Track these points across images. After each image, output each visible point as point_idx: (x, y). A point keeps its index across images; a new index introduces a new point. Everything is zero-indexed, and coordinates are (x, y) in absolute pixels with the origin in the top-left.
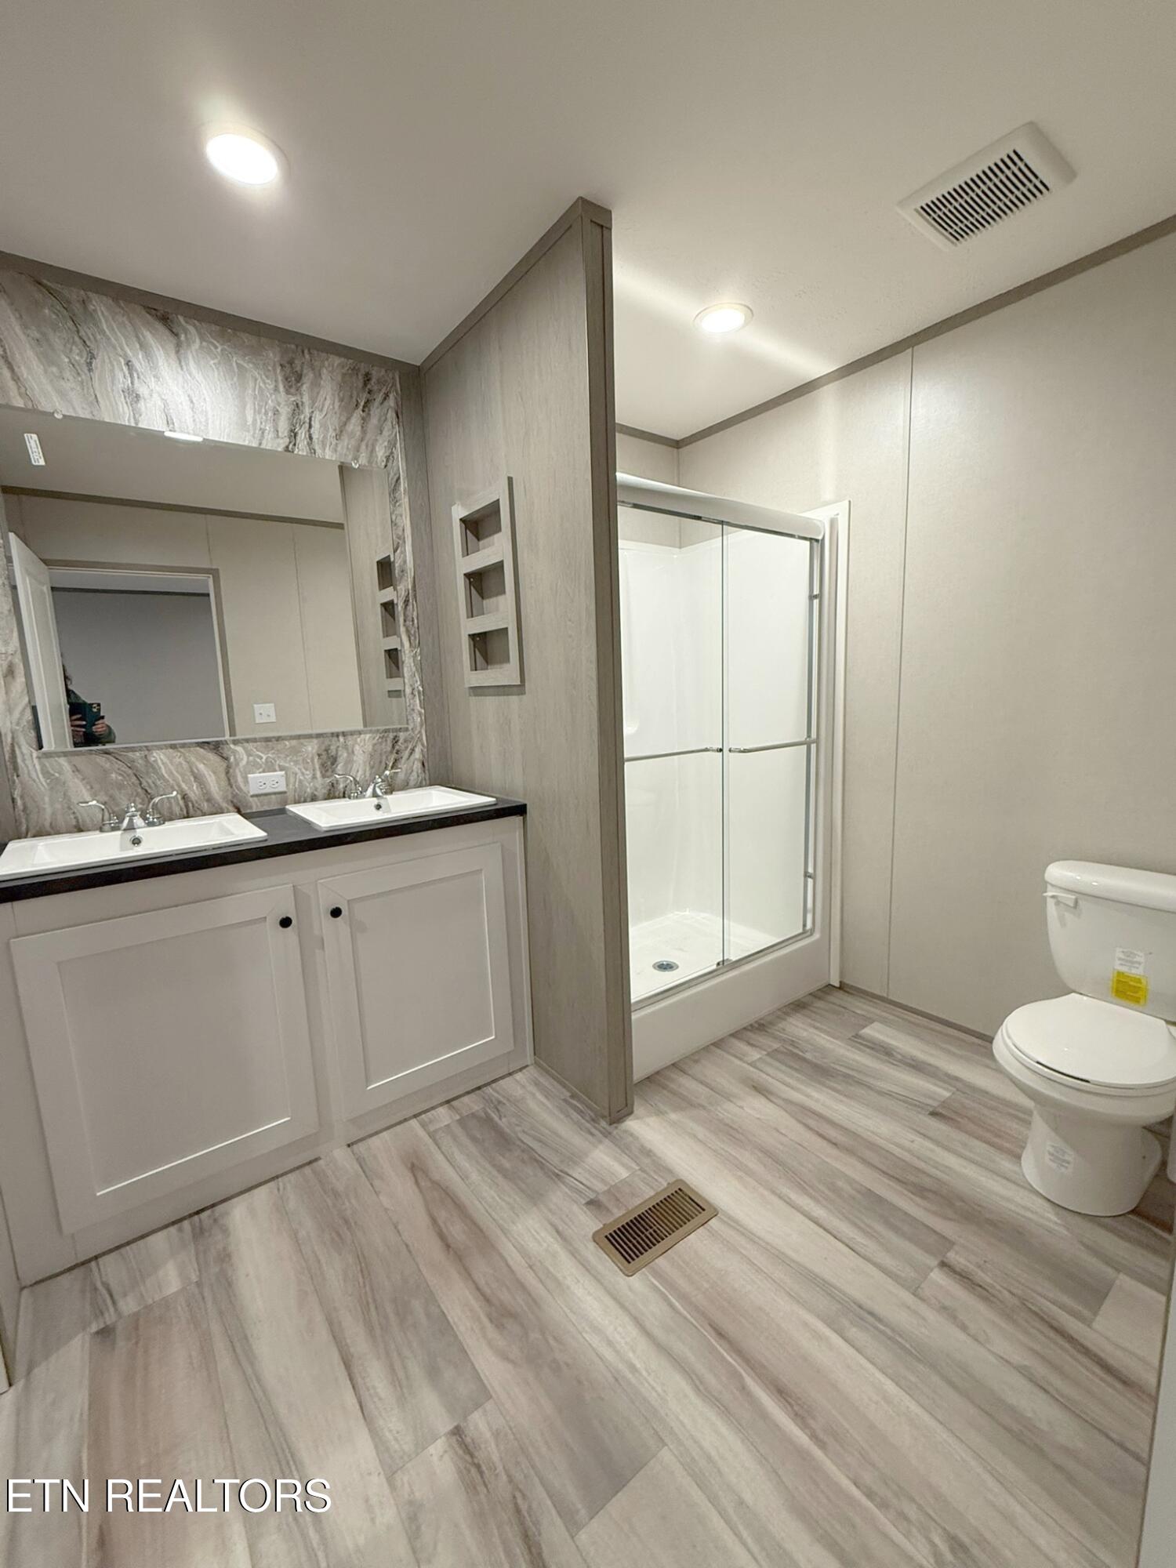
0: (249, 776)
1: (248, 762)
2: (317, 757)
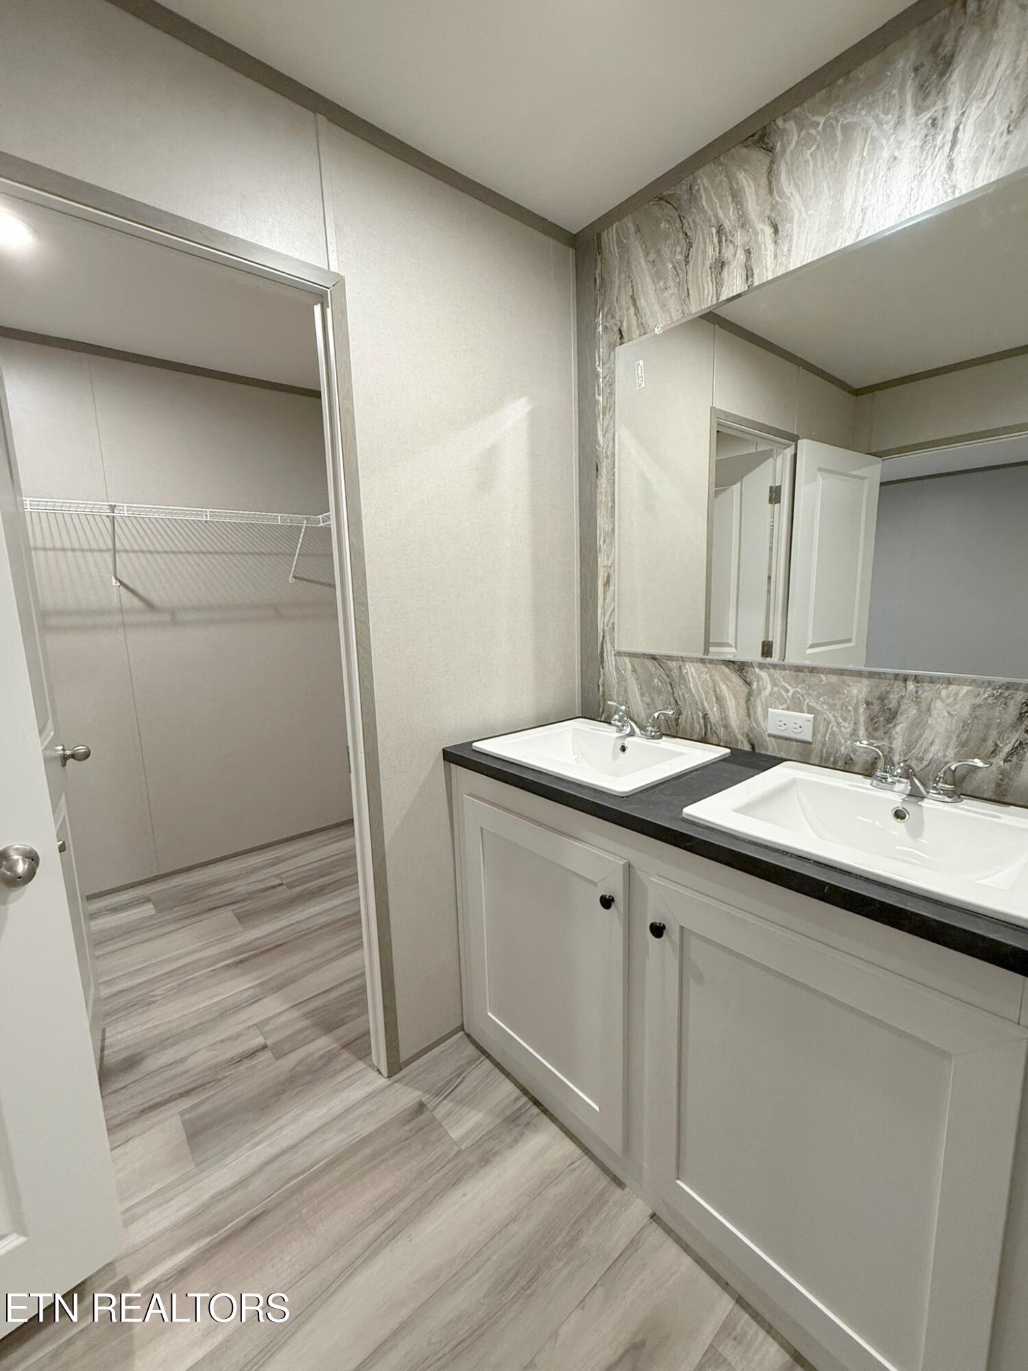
0: (770, 710)
1: (772, 693)
2: (865, 706)
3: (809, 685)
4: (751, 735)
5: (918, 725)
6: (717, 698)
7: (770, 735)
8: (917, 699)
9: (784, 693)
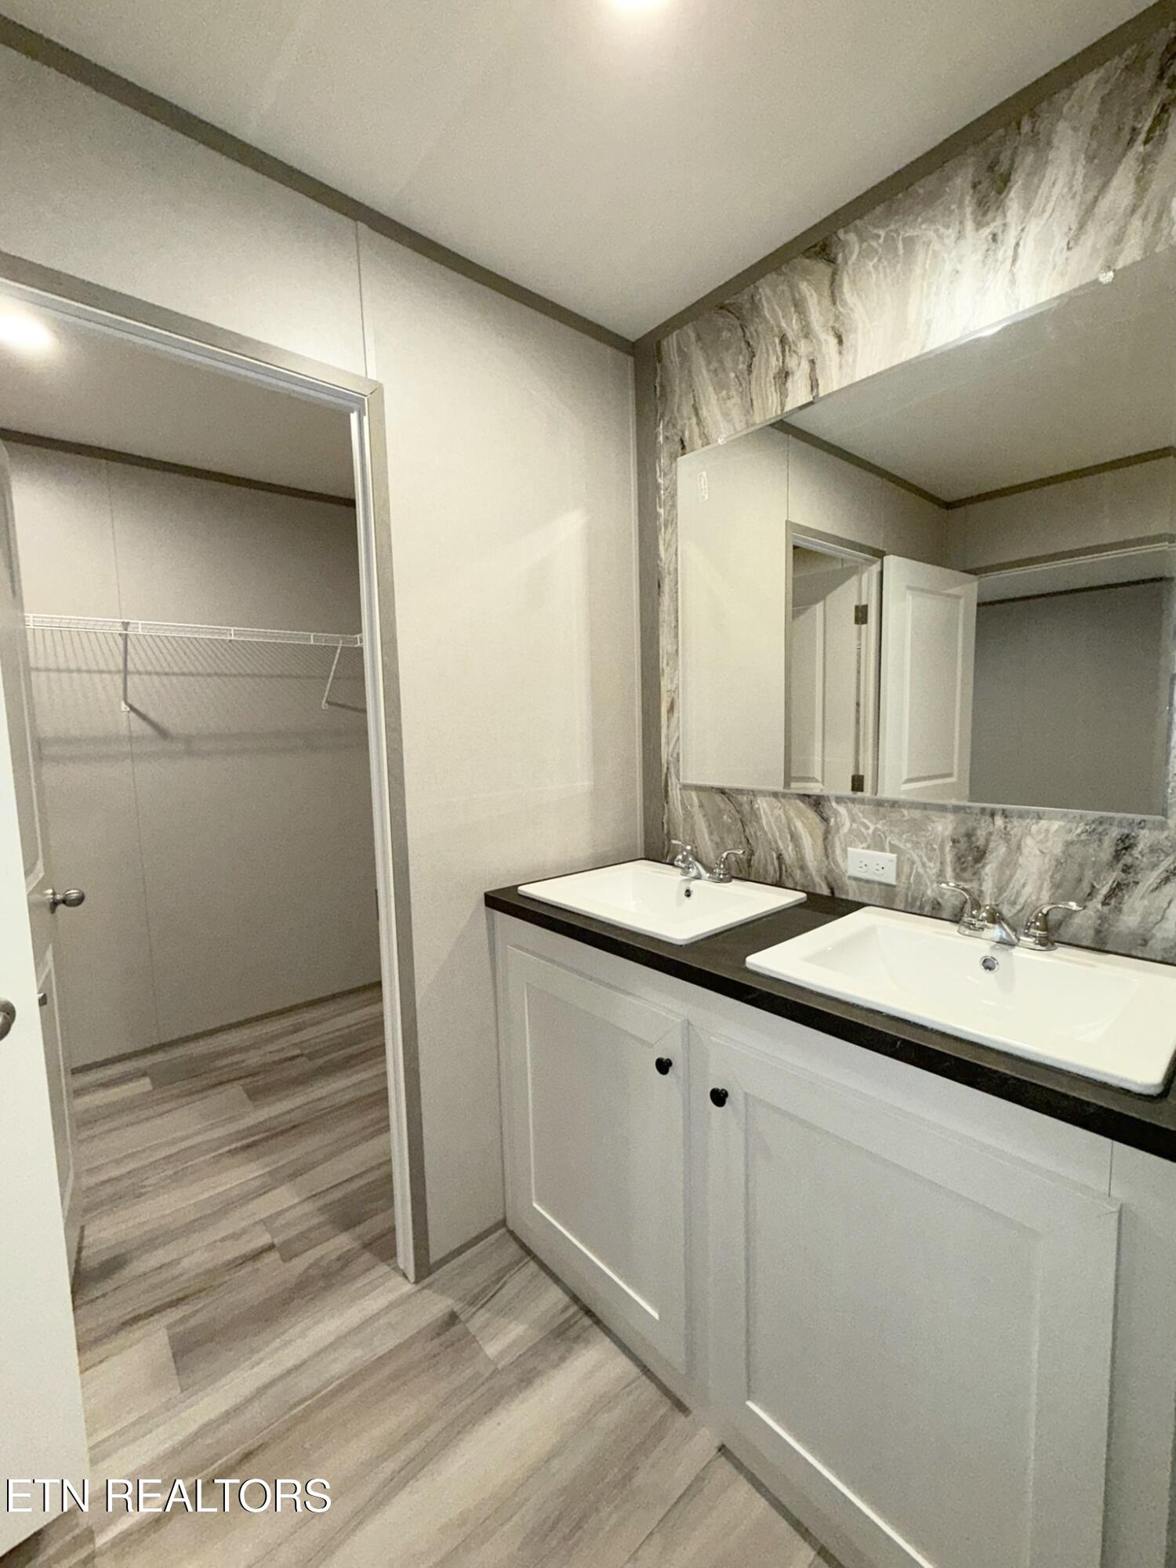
0: (849, 849)
1: (851, 831)
2: (951, 844)
3: (891, 821)
4: (829, 878)
5: (1010, 863)
6: (792, 837)
7: (850, 877)
8: (1006, 835)
9: (863, 830)
